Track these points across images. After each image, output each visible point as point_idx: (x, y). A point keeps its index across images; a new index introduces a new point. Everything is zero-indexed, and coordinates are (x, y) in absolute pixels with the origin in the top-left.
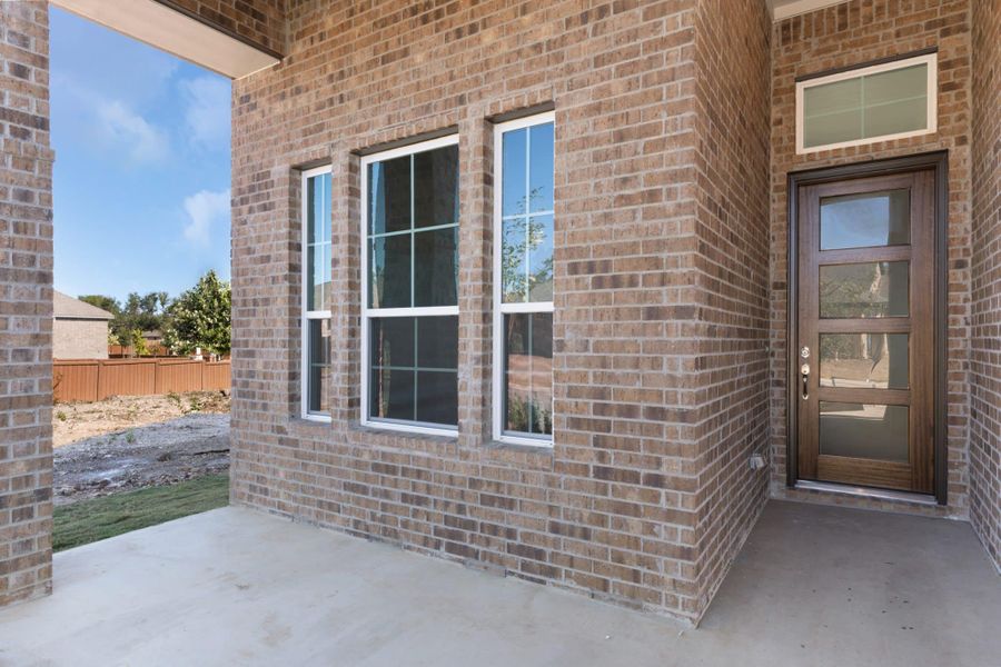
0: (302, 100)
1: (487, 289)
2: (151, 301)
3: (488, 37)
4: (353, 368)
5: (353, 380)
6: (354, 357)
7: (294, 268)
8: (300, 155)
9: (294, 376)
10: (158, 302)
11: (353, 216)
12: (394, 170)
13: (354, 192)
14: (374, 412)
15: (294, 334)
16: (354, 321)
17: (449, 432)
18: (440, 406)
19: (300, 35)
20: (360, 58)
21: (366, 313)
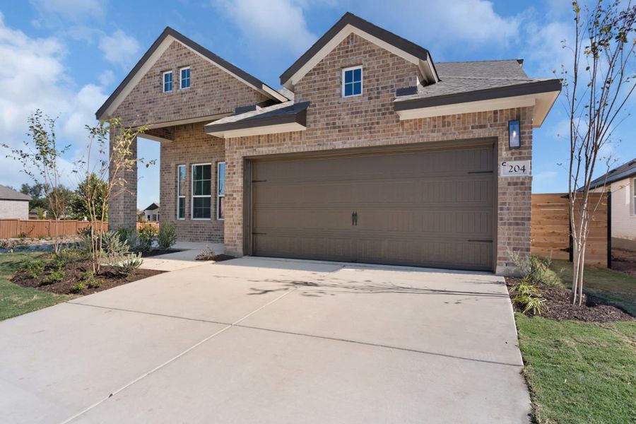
0: (179, 151)
1: (216, 192)
2: (38, 189)
3: (216, 147)
4: (190, 208)
5: (190, 210)
6: (190, 205)
7: (176, 186)
8: (178, 162)
9: (176, 210)
10: (43, 190)
11: (190, 177)
12: (199, 168)
13: (190, 171)
14: (194, 217)
15: (176, 201)
16: (190, 198)
17: (209, 219)
18: (207, 215)
19: (179, 137)
20: (192, 145)
21: (193, 196)
